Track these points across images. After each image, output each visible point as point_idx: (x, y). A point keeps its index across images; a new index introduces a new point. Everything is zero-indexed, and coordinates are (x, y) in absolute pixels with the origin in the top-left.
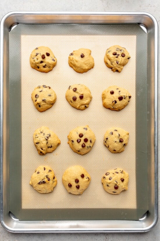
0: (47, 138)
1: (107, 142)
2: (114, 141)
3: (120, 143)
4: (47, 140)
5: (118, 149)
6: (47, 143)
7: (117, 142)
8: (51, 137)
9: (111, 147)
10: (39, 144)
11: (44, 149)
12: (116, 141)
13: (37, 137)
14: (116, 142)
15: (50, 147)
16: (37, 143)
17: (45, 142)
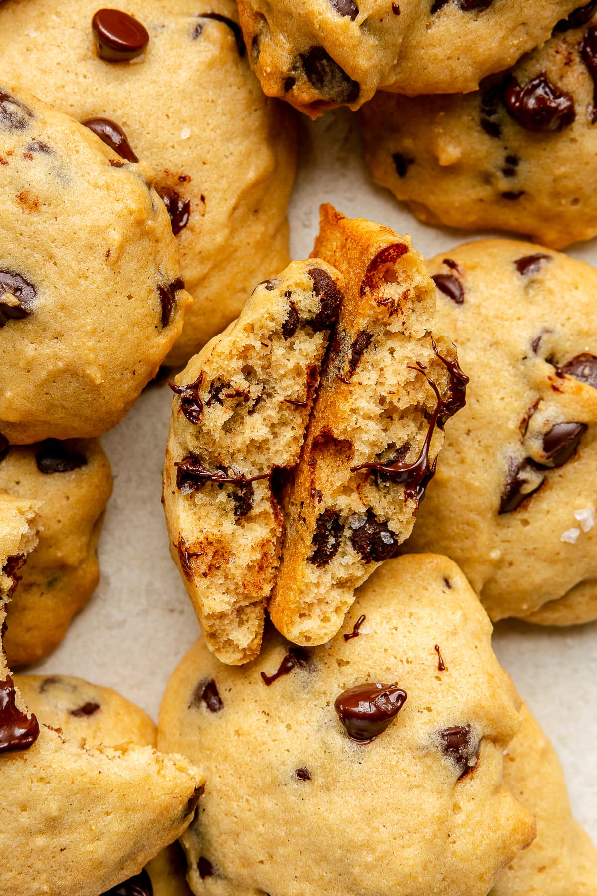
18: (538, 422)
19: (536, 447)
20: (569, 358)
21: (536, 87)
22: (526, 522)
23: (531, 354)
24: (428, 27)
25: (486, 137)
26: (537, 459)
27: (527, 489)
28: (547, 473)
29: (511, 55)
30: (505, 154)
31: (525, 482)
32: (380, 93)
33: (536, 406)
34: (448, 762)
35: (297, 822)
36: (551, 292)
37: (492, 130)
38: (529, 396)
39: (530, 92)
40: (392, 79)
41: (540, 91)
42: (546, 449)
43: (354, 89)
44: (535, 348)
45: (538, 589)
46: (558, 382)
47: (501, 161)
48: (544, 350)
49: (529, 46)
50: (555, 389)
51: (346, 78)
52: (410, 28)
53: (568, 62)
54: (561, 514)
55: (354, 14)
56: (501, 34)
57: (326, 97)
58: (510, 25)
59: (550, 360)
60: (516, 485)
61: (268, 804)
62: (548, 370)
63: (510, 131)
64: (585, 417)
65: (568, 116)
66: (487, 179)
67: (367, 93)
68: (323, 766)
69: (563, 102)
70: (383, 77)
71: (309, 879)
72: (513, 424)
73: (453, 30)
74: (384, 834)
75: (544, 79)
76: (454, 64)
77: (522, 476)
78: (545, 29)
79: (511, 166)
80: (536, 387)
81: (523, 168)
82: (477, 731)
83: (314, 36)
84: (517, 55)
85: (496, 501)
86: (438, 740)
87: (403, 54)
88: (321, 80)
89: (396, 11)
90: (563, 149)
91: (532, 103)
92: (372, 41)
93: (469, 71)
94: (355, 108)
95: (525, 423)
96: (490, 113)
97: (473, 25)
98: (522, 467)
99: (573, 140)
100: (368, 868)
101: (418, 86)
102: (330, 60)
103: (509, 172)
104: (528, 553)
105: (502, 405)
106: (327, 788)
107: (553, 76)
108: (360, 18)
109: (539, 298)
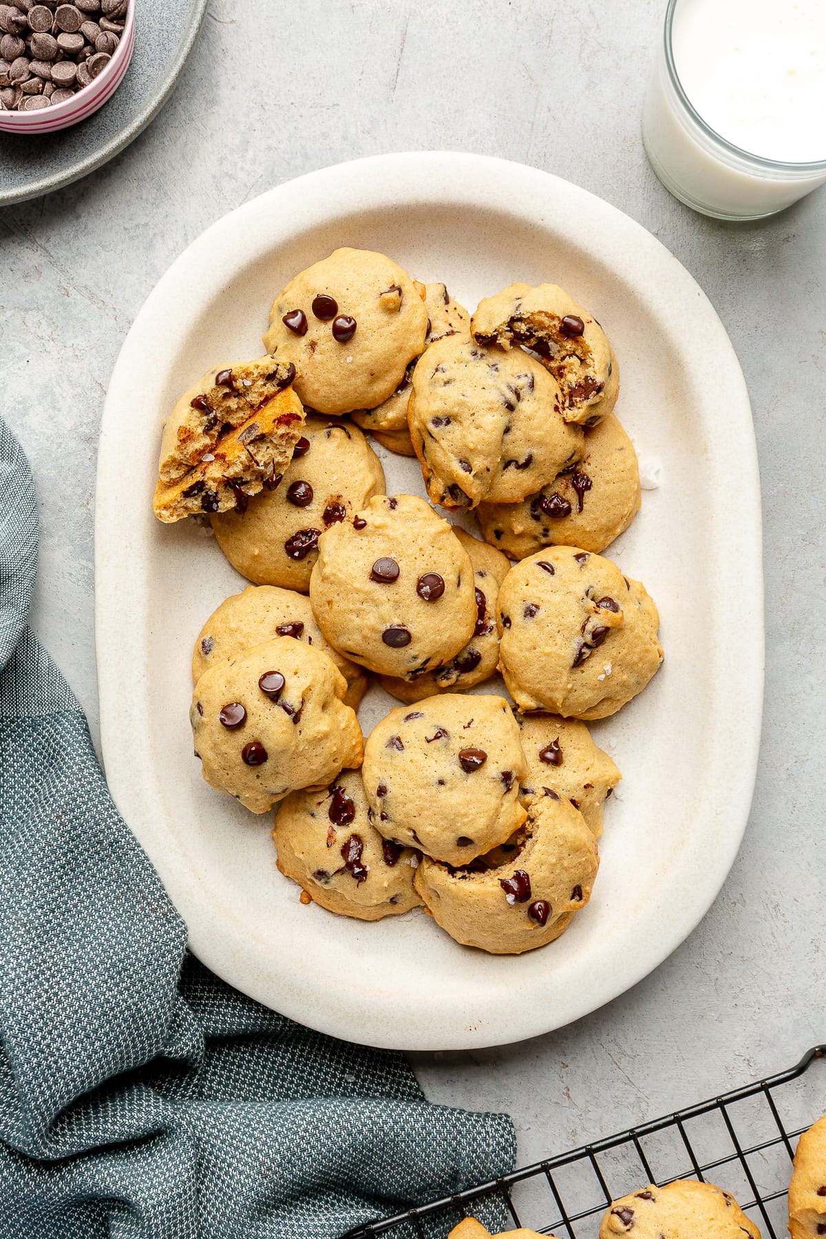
0: (512, 397)
1: (390, 811)
2: (428, 785)
3: (472, 778)
4: (510, 407)
5: (482, 822)
6: (507, 430)
7: (447, 778)
8: (537, 393)
9: (428, 829)
10: (453, 426)
11: (478, 463)
12: (436, 777)
13: (447, 383)
14: (441, 783)
15: (518, 467)
16: (437, 421)
17: (493, 421)
18: (589, 627)
19: (589, 638)
20: (600, 599)
21: (553, 499)
22: (583, 672)
23: (585, 597)
24: (502, 476)
25: (534, 521)
26: (589, 643)
27: (585, 656)
28: (593, 650)
29: (538, 487)
30: (543, 527)
31: (584, 653)
32: (482, 503)
33: (588, 619)
34: (502, 785)
35: (435, 801)
36: (591, 569)
37: (536, 518)
38: (585, 616)
39: (551, 501)
40: (487, 497)
41: (555, 500)
42: (593, 639)
43: (471, 501)
44: (587, 594)
45: (586, 702)
46: (598, 609)
47: (541, 531)
48: (590, 594)
49: (546, 483)
50: (596, 612)
51: (467, 497)
52: (494, 476)
53: (567, 487)
54: (598, 668)
55: (470, 471)
56: (533, 479)
57: (458, 504)
58: (537, 475)
59: (592, 600)
60: (581, 654)
61: (422, 792)
62: (593, 604)
63: (544, 518)
64: (609, 625)
65: (569, 510)
66: (536, 538)
67: (476, 503)
68: (451, 780)
69: (566, 505)
70: (482, 496)
71: (436, 826)
72: (578, 628)
73: (513, 477)
74: (474, 811)
75: (557, 495)
76: (513, 491)
77: (583, 650)
78: (552, 476)
79: (546, 532)
80: (587, 611)
81: (551, 533)
82: (514, 774)
83: (454, 480)
84: (540, 487)
85: (571, 662)
86: (501, 776)
87: (491, 487)
88: (456, 498)
89: (488, 470)
90: (568, 524)
91: (552, 506)
92: (478, 482)
93: (520, 494)
94: (471, 509)
95: (583, 628)
96: (535, 511)
97: (521, 475)
98: (582, 647)
99: (571, 520)
100: (465, 824)
101: (498, 499)
102: (460, 489)
103: (545, 535)
104: (583, 685)
105: (574, 619)
106: (451, 789)
107: (561, 494)
108: (473, 473)
109: (586, 572)
